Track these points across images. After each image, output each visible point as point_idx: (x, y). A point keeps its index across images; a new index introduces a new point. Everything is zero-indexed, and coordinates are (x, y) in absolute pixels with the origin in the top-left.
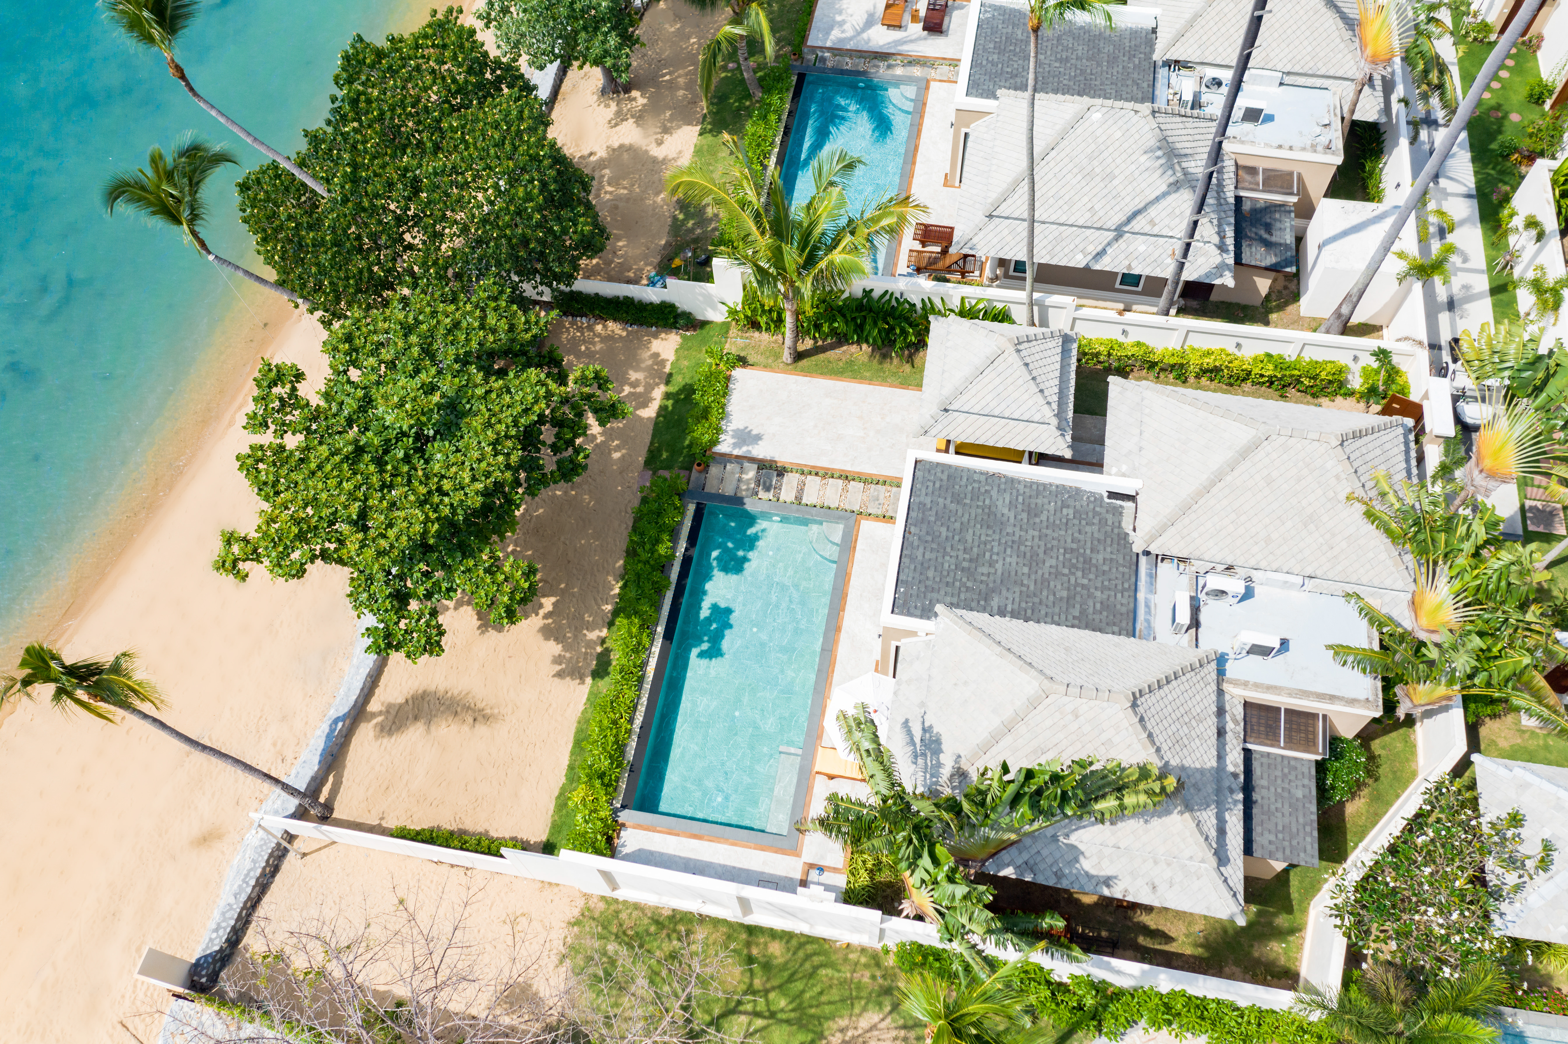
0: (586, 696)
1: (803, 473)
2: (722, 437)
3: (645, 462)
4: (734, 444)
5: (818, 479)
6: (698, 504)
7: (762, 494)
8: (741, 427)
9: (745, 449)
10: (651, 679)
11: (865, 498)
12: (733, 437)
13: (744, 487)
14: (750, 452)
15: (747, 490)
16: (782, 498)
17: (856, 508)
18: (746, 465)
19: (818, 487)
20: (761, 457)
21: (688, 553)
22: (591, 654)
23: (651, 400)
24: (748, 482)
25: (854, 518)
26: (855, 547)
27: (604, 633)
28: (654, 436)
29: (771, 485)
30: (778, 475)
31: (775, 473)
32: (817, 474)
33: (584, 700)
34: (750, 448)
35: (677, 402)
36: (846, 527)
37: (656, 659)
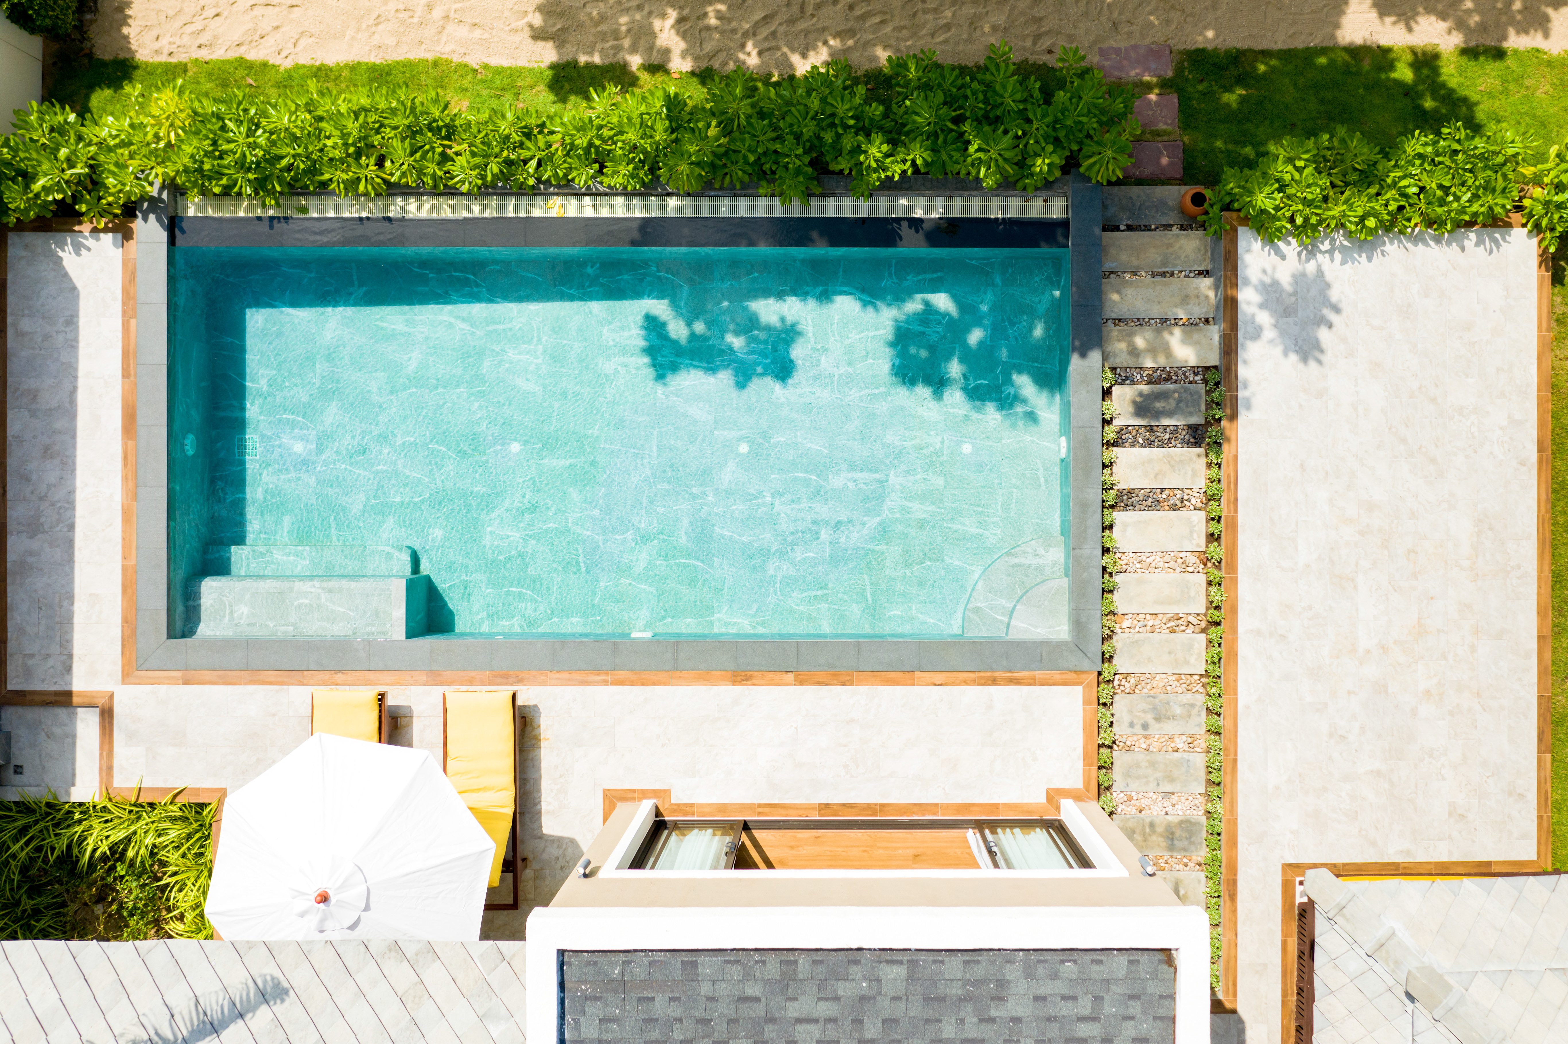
0: (505, 62)
1: (1211, 498)
2: (1291, 247)
3: (1201, 52)
4: (1275, 284)
5: (1200, 542)
6: (1064, 224)
7: (1123, 395)
8: (1334, 295)
9: (1264, 318)
10: (535, 213)
11: (1159, 682)
12: (1299, 278)
13: (1140, 342)
14: (1257, 334)
15: (1134, 352)
16: (1123, 455)
17: (1121, 663)
18: (1215, 333)
19: (1172, 546)
20: (1243, 371)
21: (905, 230)
22: (618, 49)
23: (1407, 19)
24: (1159, 348)
25: (1086, 665)
26: (994, 682)
27: (680, 64)
28: (1287, 55)
29: (1158, 415)
30: (1193, 429)
31: (1197, 419)
32: (1212, 537)
33: (496, 61)
34: (1269, 333)
35: (1407, 91)
36: (1055, 647)
37: (589, 213)
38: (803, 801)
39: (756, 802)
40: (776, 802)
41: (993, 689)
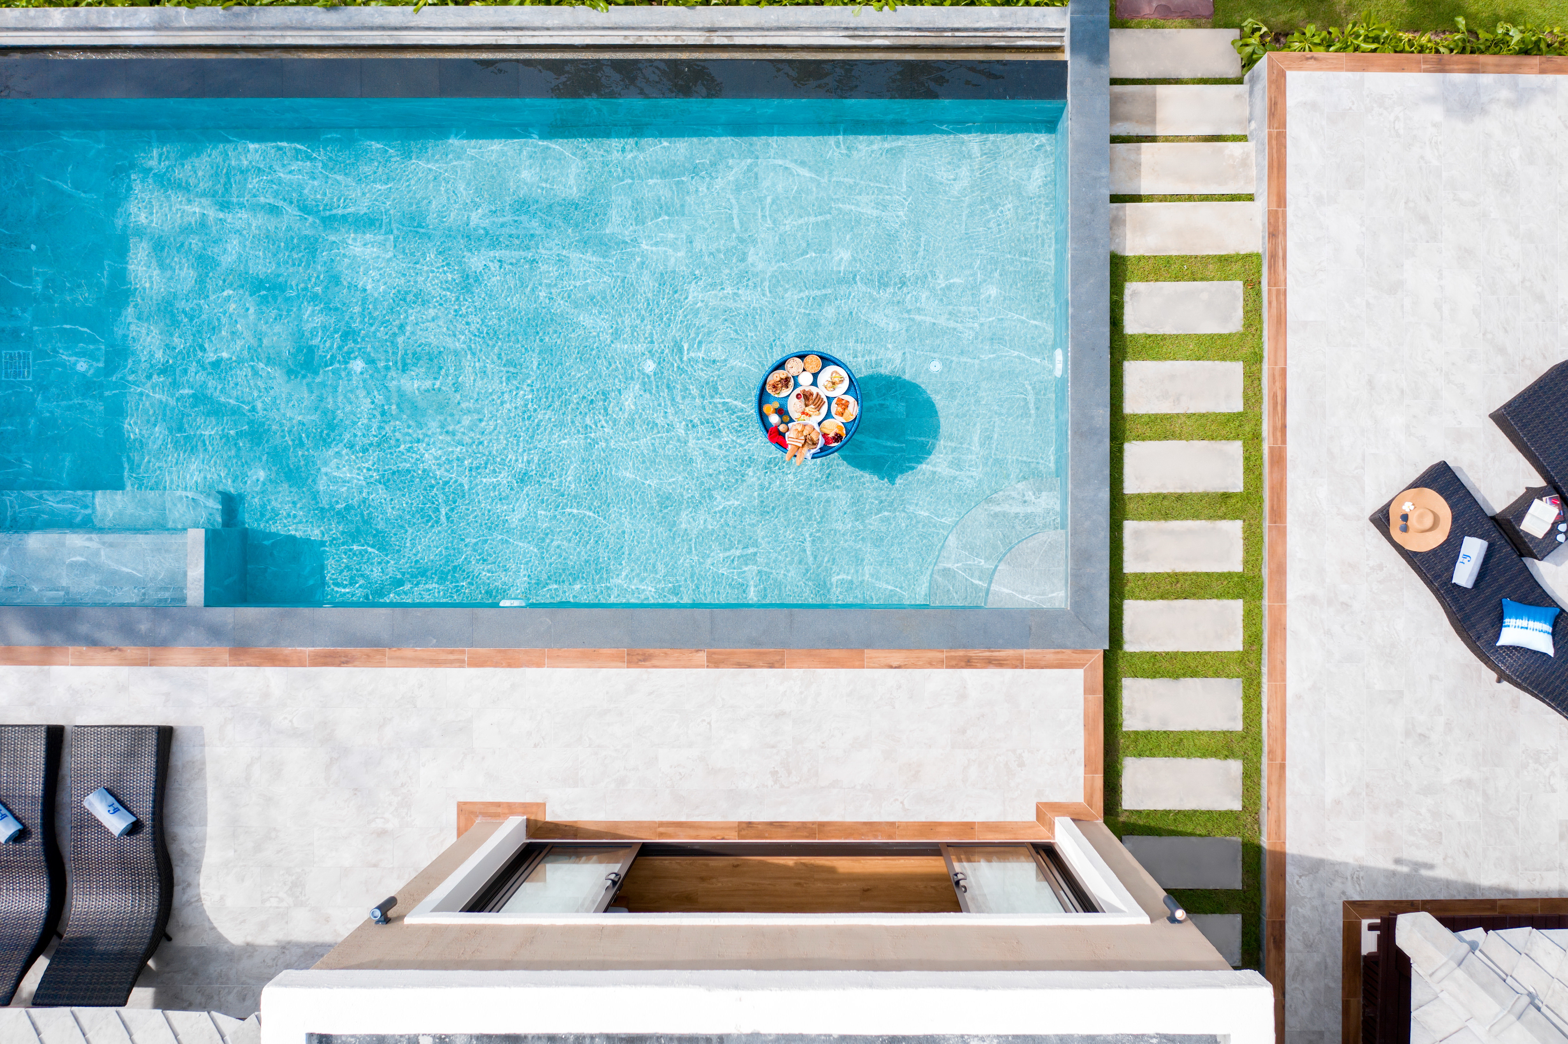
38: (719, 819)
39: (657, 819)
40: (683, 819)
41: (966, 673)
